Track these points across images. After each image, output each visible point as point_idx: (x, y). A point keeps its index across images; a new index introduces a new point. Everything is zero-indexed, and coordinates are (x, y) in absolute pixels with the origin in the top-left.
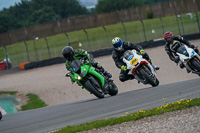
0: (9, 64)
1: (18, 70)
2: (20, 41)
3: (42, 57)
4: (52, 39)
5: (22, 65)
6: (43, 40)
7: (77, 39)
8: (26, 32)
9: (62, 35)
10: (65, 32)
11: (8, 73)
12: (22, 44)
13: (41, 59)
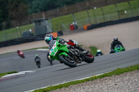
0: (77, 26)
1: (83, 30)
2: (83, 10)
3: (99, 20)
4: (106, 8)
5: (85, 27)
6: (99, 9)
7: (123, 8)
8: (87, 4)
9: (113, 6)
10: (115, 3)
11: (75, 33)
12: (85, 12)
13: (99, 22)
